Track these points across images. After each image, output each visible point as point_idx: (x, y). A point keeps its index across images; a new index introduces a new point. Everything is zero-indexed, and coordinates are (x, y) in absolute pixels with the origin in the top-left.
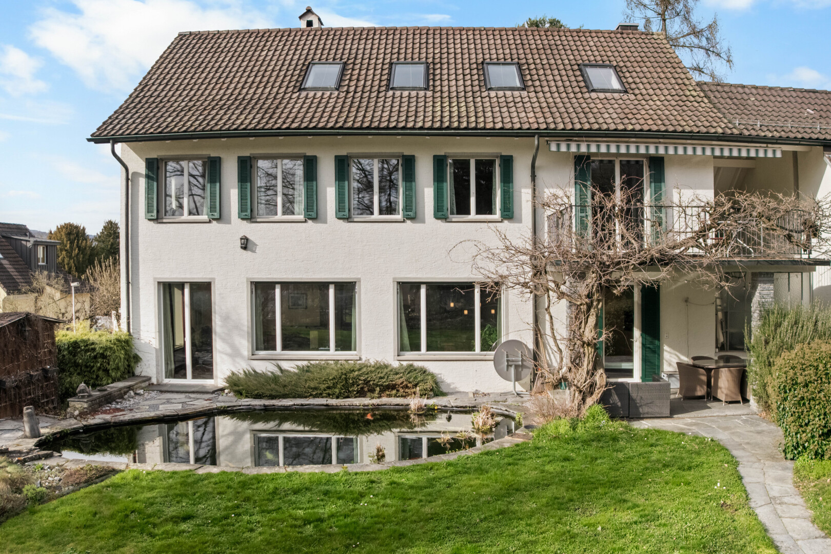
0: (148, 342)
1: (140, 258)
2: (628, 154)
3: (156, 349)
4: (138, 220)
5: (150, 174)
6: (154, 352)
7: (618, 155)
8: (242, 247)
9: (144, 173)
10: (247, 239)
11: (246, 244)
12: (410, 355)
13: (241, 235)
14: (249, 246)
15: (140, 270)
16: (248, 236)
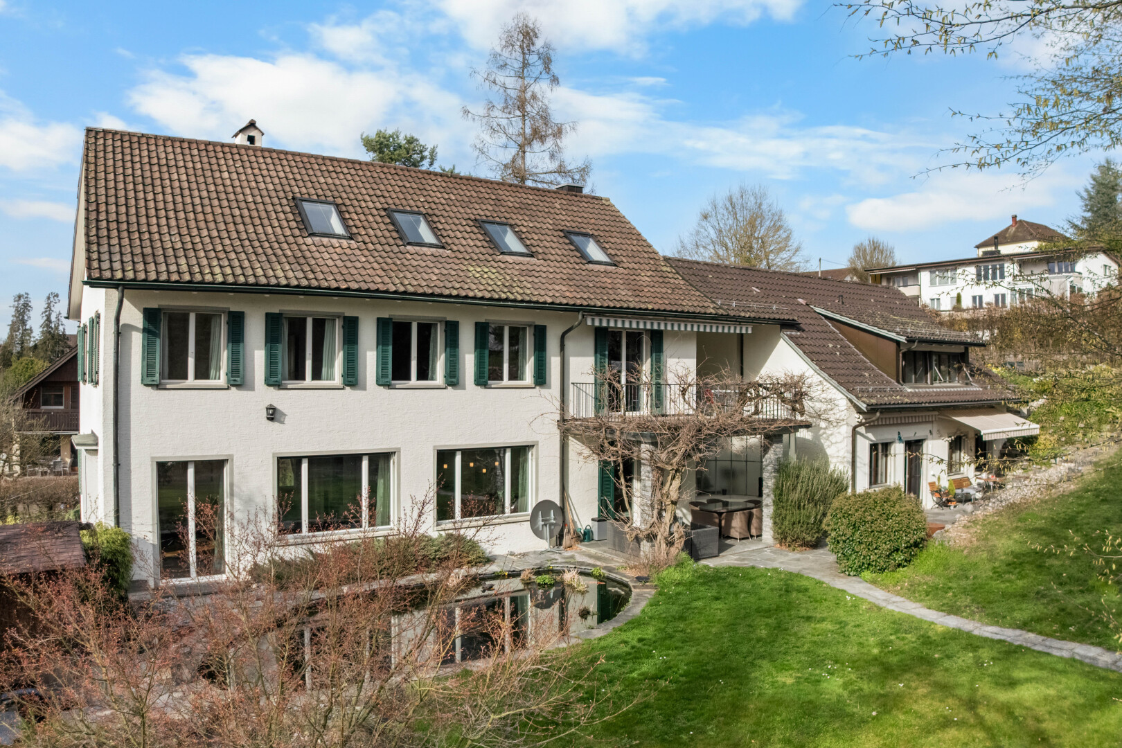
0: (142, 537)
1: (132, 433)
2: (631, 328)
3: (153, 545)
4: (129, 385)
5: (152, 328)
6: (151, 549)
7: (623, 328)
8: (268, 419)
9: (141, 326)
10: (274, 409)
11: (273, 414)
12: (447, 524)
13: (267, 404)
14: (277, 416)
15: (132, 448)
16: (276, 405)
